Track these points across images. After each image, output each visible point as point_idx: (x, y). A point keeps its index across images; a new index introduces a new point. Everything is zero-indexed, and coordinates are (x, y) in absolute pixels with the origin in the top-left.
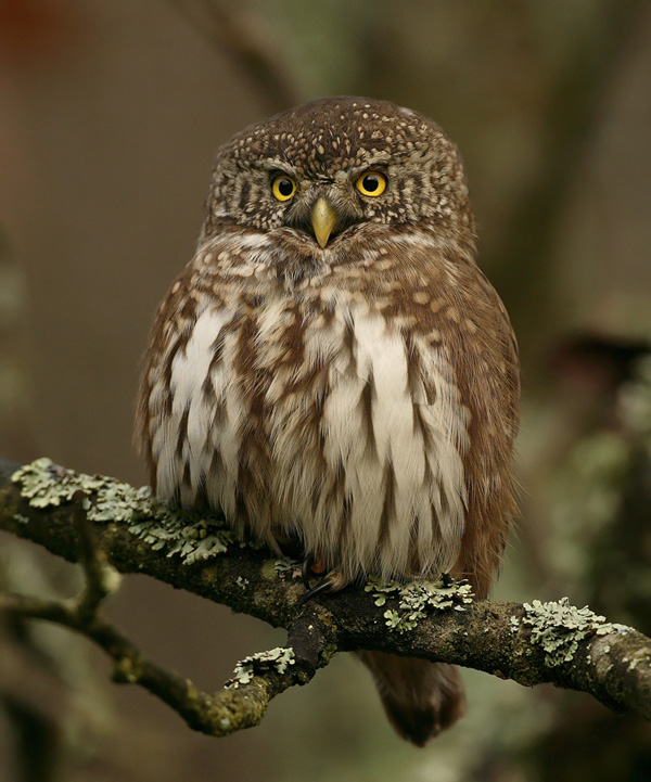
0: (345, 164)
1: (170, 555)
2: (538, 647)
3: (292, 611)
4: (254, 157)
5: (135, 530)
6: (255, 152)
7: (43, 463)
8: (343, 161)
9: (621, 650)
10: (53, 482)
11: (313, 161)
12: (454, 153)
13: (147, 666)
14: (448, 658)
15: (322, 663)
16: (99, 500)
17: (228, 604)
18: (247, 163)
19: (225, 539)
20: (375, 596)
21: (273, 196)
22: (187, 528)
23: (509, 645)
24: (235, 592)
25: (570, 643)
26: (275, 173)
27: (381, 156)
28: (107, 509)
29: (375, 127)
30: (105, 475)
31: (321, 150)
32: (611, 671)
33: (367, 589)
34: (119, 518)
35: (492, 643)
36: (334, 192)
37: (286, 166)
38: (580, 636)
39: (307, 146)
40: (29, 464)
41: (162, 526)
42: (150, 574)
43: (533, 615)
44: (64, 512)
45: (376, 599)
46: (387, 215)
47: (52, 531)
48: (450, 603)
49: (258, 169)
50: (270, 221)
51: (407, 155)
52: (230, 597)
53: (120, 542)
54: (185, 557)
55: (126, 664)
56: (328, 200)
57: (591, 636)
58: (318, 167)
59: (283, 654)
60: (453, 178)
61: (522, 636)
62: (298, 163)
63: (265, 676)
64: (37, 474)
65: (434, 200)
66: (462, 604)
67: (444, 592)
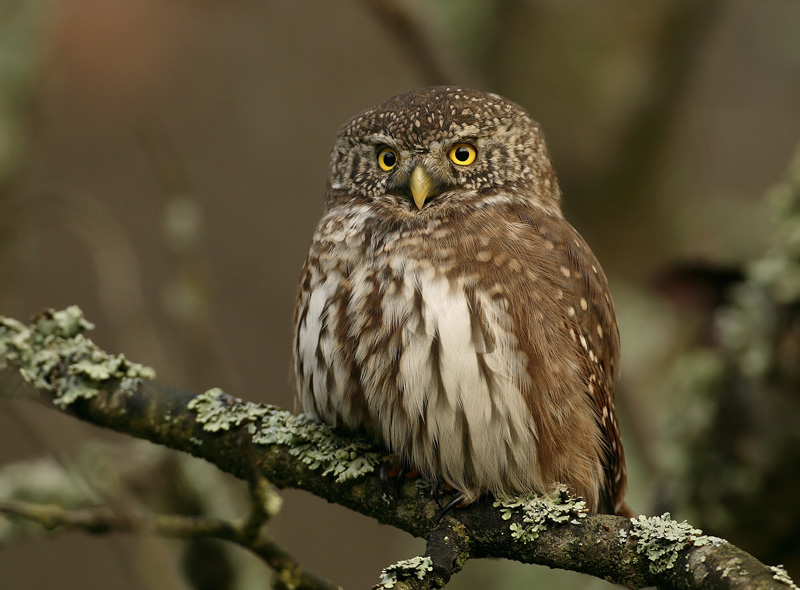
0: (438, 136)
1: (324, 474)
2: (644, 557)
3: (430, 523)
4: (363, 133)
5: (295, 452)
6: (362, 128)
7: (215, 392)
8: (437, 133)
9: (715, 560)
10: (223, 409)
11: (411, 134)
12: (536, 129)
13: (304, 576)
14: (565, 565)
15: (456, 568)
16: (263, 425)
17: (374, 516)
18: (357, 138)
19: (372, 460)
20: (502, 511)
21: (378, 166)
22: (339, 451)
23: (618, 554)
24: (382, 506)
25: (671, 553)
26: (380, 147)
27: (470, 130)
28: (270, 434)
29: (465, 106)
30: (270, 403)
31: (418, 124)
32: (706, 578)
33: (495, 505)
34: (280, 442)
35: (603, 552)
36: (429, 160)
37: (389, 140)
38: (680, 547)
39: (406, 121)
40: (203, 393)
41: (318, 449)
42: (308, 490)
43: (639, 528)
44: (233, 436)
45: (503, 513)
46: (476, 181)
47: (222, 452)
48: (566, 518)
49: (366, 143)
50: (374, 189)
51: (494, 129)
52: (376, 511)
53: (282, 462)
54: (337, 476)
55: (286, 575)
56: (424, 167)
57: (690, 547)
58: (415, 138)
59: (422, 562)
60: (535, 150)
61: (630, 547)
62: (399, 135)
63: (408, 581)
64: (209, 403)
65: (517, 168)
66: (577, 518)
67: (562, 508)
